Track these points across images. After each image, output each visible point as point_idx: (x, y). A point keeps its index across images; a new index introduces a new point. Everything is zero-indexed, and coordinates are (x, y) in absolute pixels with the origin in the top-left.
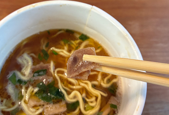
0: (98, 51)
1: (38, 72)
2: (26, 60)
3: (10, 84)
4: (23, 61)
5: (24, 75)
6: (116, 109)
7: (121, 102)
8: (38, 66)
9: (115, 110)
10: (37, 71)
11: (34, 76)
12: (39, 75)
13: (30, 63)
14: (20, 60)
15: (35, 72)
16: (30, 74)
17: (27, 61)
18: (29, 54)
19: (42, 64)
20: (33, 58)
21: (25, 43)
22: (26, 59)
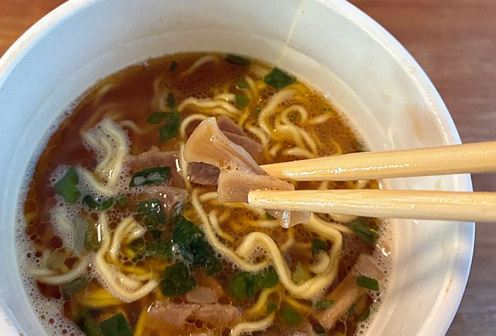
0: (320, 119)
1: (145, 174)
2: (110, 139)
3: (61, 205)
4: (100, 142)
5: (104, 181)
6: (374, 293)
7: (388, 271)
8: (144, 156)
9: (372, 295)
10: (141, 171)
11: (132, 184)
12: (148, 183)
13: (123, 148)
14: (90, 138)
15: (136, 173)
16: (121, 178)
17: (113, 140)
18: (117, 121)
19: (154, 151)
20: (130, 134)
21: (105, 89)
22: (108, 136)
